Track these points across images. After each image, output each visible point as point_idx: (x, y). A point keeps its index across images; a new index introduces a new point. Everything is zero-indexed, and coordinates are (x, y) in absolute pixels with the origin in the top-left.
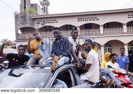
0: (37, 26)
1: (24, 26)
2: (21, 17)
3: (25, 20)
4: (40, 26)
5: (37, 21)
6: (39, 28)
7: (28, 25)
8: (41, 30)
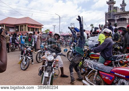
0: (116, 18)
1: (109, 19)
2: (108, 14)
3: (110, 16)
4: (118, 18)
5: (116, 16)
6: (117, 19)
7: (111, 18)
8: (118, 20)
